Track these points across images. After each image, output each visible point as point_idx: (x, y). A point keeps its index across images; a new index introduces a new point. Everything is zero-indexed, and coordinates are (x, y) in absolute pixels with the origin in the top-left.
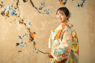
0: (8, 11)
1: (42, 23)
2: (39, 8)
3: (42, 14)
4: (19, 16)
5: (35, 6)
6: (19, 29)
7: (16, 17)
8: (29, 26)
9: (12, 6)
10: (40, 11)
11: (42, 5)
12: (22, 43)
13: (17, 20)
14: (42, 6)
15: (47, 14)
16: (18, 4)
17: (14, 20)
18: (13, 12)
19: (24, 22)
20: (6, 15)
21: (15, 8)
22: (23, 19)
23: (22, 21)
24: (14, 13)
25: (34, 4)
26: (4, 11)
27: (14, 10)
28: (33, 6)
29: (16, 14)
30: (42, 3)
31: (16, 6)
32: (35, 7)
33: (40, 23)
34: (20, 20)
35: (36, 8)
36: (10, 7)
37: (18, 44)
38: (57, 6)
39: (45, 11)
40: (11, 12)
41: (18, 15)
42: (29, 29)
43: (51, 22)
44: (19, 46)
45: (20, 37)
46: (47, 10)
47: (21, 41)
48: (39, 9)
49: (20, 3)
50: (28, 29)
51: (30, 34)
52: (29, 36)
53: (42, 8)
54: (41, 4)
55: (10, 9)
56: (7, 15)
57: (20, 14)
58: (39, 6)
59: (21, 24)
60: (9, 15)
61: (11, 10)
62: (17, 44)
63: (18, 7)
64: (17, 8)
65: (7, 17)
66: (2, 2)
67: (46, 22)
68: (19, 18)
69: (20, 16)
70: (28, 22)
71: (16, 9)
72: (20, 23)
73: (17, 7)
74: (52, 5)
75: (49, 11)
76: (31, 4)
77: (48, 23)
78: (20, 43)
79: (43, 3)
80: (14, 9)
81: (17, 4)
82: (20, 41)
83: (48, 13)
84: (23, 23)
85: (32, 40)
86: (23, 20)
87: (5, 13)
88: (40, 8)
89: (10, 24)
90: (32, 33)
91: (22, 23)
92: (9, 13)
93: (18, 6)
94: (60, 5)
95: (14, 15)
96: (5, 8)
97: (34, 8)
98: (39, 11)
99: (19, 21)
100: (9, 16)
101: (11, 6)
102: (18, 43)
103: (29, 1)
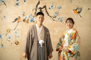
1: (56, 29)
2: (53, 16)
3: (56, 22)
5: (49, 14)
9: (31, 15)
10: (54, 19)
11: (56, 14)
14: (57, 15)
15: (60, 21)
16: (36, 13)
18: (31, 19)
20: (26, 21)
24: (32, 21)
25: (49, 13)
26: (25, 19)
28: (48, 15)
29: (34, 21)
30: (56, 13)
31: (34, 15)
32: (50, 16)
33: (54, 28)
35: (51, 17)
38: (71, 14)
39: (58, 19)
40: (30, 19)
41: (35, 22)
43: (64, 28)
46: (61, 19)
48: (54, 17)
53: (56, 16)
55: (29, 17)
56: (27, 22)
61: (30, 18)
65: (27, 23)
66: (24, 13)
67: (59, 29)
71: (34, 17)
73: (35, 16)
74: (66, 14)
75: (62, 19)
76: (46, 13)
77: (62, 29)
79: (57, 12)
80: (32, 17)
83: (62, 21)
87: (26, 20)
88: (54, 16)
92: (28, 20)
94: (74, 13)
95: (32, 22)
96: (26, 16)
100: (28, 23)
103: (45, 11)
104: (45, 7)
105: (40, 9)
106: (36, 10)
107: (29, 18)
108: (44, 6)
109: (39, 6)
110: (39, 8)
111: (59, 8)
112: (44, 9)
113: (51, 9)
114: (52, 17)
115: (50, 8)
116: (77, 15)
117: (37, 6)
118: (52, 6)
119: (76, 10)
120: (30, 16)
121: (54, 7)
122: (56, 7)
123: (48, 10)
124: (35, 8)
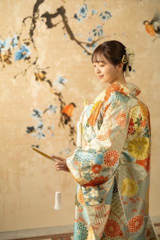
0: (9, 50)
2: (87, 42)
4: (35, 63)
5: (75, 36)
6: (34, 94)
7: (28, 65)
8: (59, 88)
9: (18, 38)
10: (89, 50)
11: (95, 35)
12: (41, 127)
13: (29, 72)
14: (96, 38)
16: (34, 32)
17: (24, 71)
18: (20, 51)
19: (48, 77)
20: (3, 58)
21: (27, 41)
22: (45, 70)
23: (41, 75)
24: (22, 56)
25: (74, 33)
27: (24, 47)
28: (72, 37)
29: (27, 56)
30: (94, 31)
31: (28, 36)
32: (76, 41)
33: (89, 79)
34: (36, 71)
35: (79, 43)
36: (13, 39)
37: (31, 130)
38: (137, 36)
40: (16, 51)
41: (32, 60)
42: (59, 95)
44: (33, 134)
45: (37, 112)
47: (39, 123)
48: (88, 45)
49: (39, 30)
50: (56, 94)
51: (62, 107)
52: (58, 110)
53: (94, 42)
54: (94, 33)
55: (13, 44)
56: (7, 60)
57: (37, 58)
58: (87, 38)
59: (39, 80)
60: (10, 59)
61: (16, 47)
62: (29, 128)
63: (32, 41)
64: (31, 43)
65: (5, 64)
68: (34, 66)
69: (37, 63)
70: (58, 78)
71: (28, 44)
72: (37, 79)
73: (30, 41)
74: (123, 34)
76: (66, 32)
78: (36, 127)
79: (99, 29)
80: (23, 44)
81: (31, 33)
82: (35, 122)
84: (46, 80)
85: (66, 123)
86: (44, 73)
87: (3, 54)
88: (90, 42)
89: (14, 81)
90: (67, 103)
91: (43, 79)
92: (10, 53)
93: (33, 37)
94: (147, 34)
95: (23, 60)
96: (2, 42)
97: (74, 41)
98: (86, 51)
99: (35, 74)
100: (10, 63)
101: (16, 38)
102: (30, 126)
103: (62, 25)
104: (61, 11)
105: (45, 20)
106: (34, 22)
107: (11, 47)
108: (58, 10)
109: (43, 8)
110: (43, 16)
111: (104, 17)
112: (59, 17)
113: (81, 18)
114: (85, 46)
115: (78, 15)
116: (153, 38)
117: (36, 9)
118: (83, 11)
119: (151, 23)
120: (16, 41)
121: (88, 13)
122: (96, 11)
123: (72, 23)
124: (31, 14)
